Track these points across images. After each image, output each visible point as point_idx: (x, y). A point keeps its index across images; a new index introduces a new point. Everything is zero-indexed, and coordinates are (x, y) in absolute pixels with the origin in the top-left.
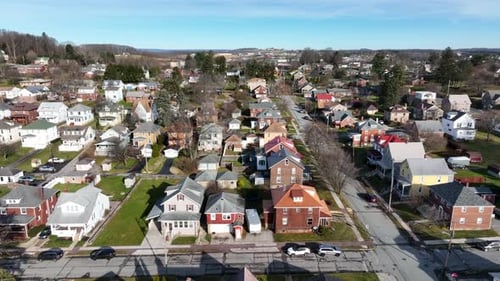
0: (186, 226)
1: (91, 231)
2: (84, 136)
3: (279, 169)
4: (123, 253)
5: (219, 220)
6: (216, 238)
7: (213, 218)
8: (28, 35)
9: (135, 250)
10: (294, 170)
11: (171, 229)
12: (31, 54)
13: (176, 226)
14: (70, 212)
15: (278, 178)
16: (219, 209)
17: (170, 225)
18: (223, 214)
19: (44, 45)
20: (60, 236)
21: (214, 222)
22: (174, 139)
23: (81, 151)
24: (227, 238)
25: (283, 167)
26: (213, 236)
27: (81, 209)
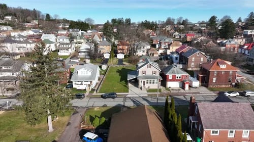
0: (153, 83)
1: (95, 86)
2: (71, 48)
3: (193, 58)
4: (120, 96)
5: (174, 80)
6: (172, 90)
7: (170, 78)
8: (26, 9)
9: (127, 95)
10: (202, 59)
11: (144, 85)
12: (29, 18)
13: (147, 83)
14: (83, 75)
15: (193, 64)
16: (173, 72)
17: (144, 82)
18: (177, 76)
19: (35, 14)
20: (78, 88)
21: (171, 81)
22: (120, 49)
23: (70, 55)
24: (179, 90)
25: (196, 57)
26: (170, 89)
27: (89, 74)
